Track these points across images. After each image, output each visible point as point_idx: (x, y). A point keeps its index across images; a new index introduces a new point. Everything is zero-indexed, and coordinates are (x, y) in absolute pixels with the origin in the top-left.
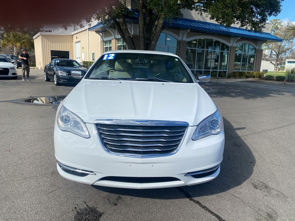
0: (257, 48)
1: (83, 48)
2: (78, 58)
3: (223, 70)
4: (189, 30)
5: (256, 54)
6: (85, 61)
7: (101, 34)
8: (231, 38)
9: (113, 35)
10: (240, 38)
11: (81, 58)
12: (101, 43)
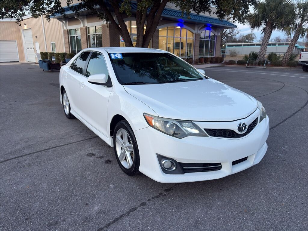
0: (216, 34)
1: (36, 37)
2: (28, 48)
3: (190, 56)
5: (215, 40)
6: (43, 52)
7: (64, 22)
8: (196, 25)
10: (204, 25)
11: (33, 48)
12: (64, 32)
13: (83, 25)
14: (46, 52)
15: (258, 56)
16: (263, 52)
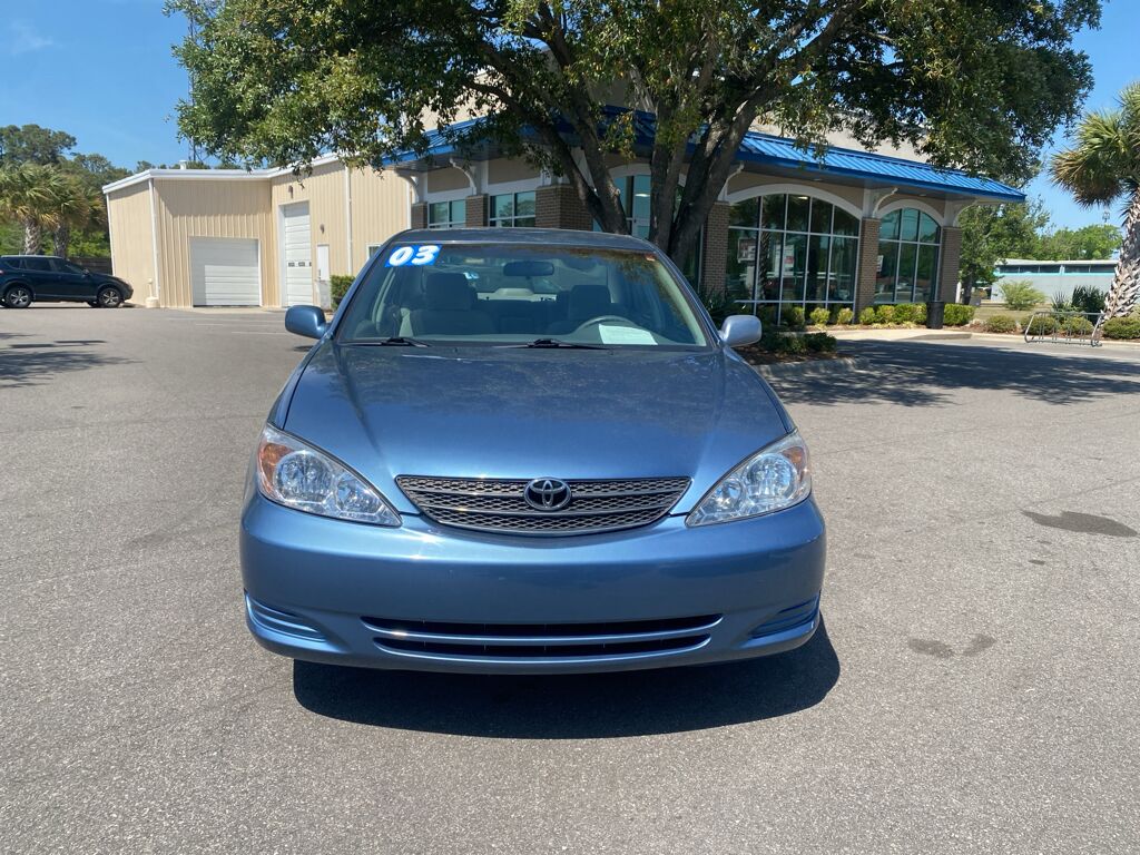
0: (942, 222)
1: (323, 229)
2: (291, 265)
3: (841, 300)
4: (742, 167)
5: (940, 245)
6: (341, 275)
7: (414, 178)
8: (867, 192)
9: (472, 183)
10: (896, 190)
11: (307, 263)
12: (414, 209)
13: (475, 189)
14: (349, 275)
15: (1107, 303)
16: (1124, 287)
